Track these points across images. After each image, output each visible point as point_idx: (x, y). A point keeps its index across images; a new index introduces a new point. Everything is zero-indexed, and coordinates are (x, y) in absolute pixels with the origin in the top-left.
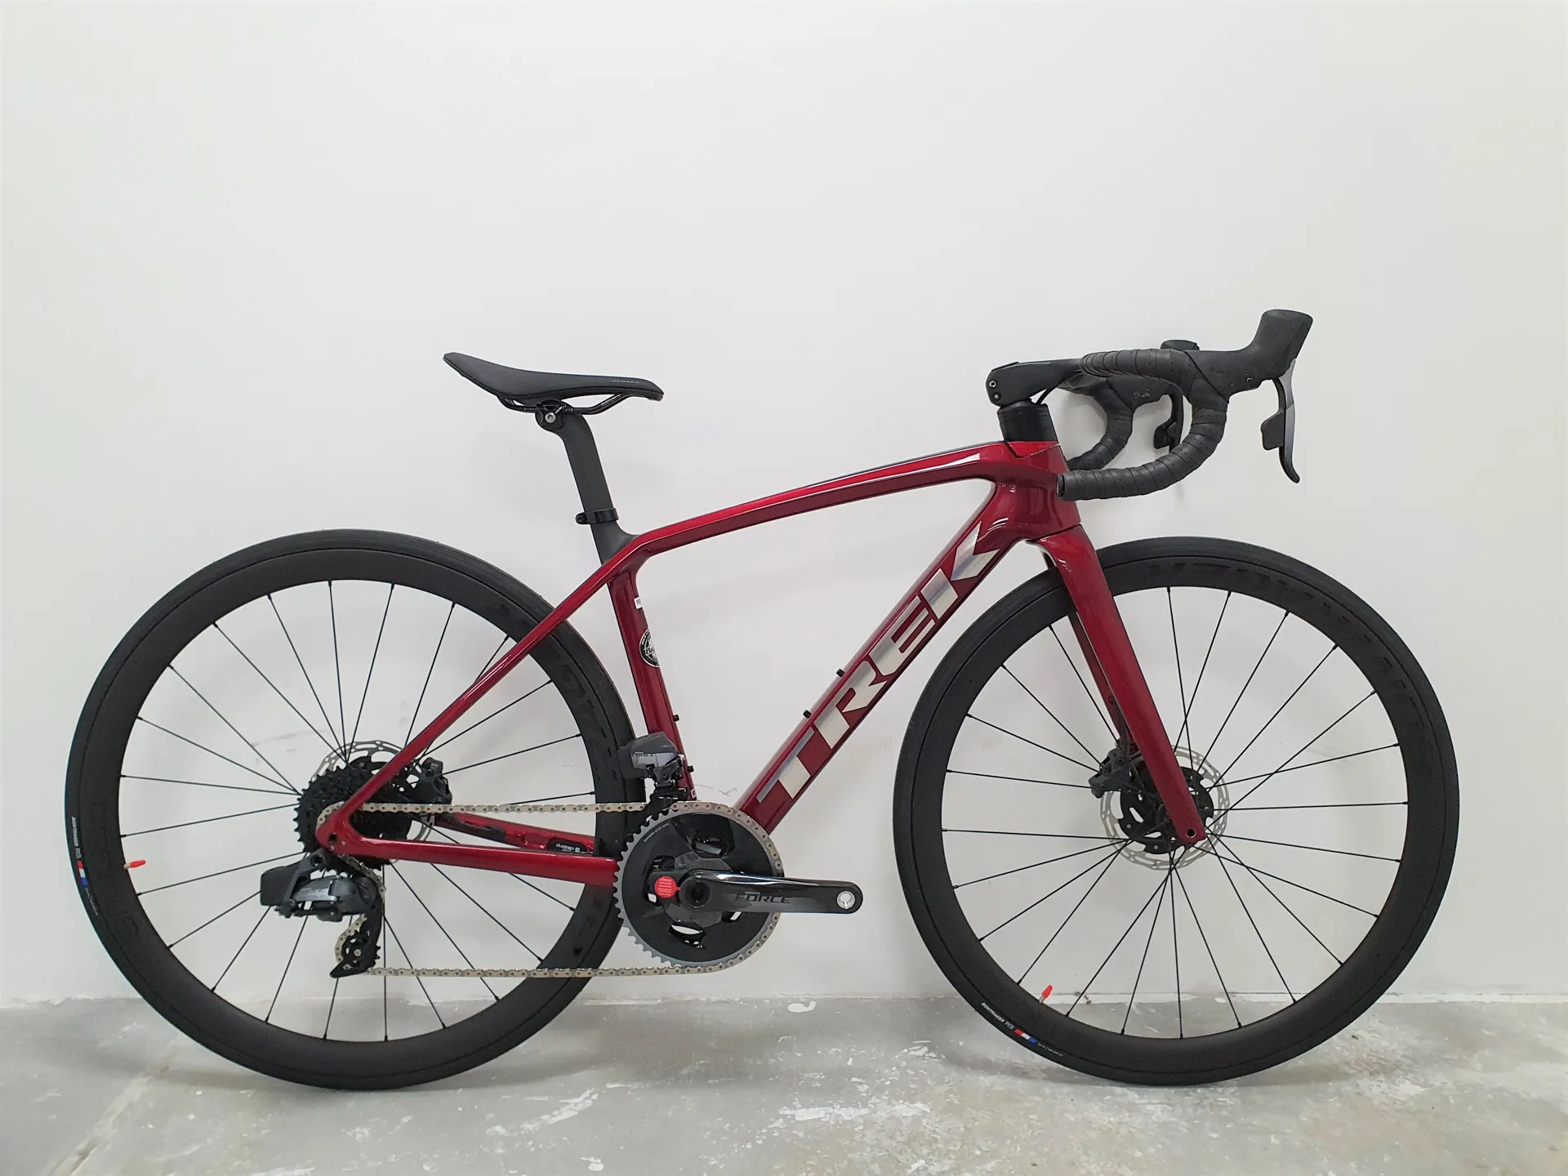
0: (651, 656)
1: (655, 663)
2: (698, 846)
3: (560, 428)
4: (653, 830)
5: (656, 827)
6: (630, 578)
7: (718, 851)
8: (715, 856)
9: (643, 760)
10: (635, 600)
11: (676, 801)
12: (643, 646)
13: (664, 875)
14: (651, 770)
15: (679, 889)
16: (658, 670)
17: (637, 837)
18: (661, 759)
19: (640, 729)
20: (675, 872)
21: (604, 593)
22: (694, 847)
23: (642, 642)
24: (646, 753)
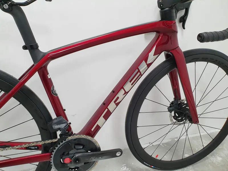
0: (55, 93)
1: (57, 95)
2: (76, 147)
3: (11, 11)
4: (61, 145)
5: (63, 144)
6: (45, 69)
7: (82, 147)
8: (81, 149)
9: (56, 127)
10: (48, 75)
11: (68, 137)
12: (52, 91)
13: (67, 157)
14: (59, 129)
15: (71, 160)
16: (58, 97)
17: (57, 148)
18: (63, 126)
19: (54, 116)
20: (70, 156)
21: (37, 75)
22: (75, 147)
23: (52, 89)
24: (57, 125)
